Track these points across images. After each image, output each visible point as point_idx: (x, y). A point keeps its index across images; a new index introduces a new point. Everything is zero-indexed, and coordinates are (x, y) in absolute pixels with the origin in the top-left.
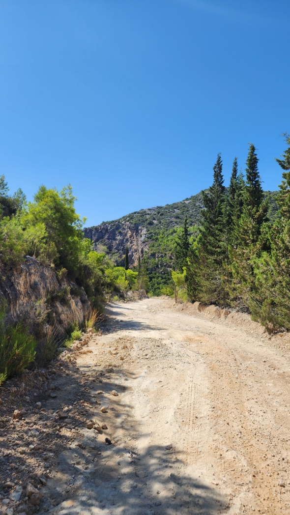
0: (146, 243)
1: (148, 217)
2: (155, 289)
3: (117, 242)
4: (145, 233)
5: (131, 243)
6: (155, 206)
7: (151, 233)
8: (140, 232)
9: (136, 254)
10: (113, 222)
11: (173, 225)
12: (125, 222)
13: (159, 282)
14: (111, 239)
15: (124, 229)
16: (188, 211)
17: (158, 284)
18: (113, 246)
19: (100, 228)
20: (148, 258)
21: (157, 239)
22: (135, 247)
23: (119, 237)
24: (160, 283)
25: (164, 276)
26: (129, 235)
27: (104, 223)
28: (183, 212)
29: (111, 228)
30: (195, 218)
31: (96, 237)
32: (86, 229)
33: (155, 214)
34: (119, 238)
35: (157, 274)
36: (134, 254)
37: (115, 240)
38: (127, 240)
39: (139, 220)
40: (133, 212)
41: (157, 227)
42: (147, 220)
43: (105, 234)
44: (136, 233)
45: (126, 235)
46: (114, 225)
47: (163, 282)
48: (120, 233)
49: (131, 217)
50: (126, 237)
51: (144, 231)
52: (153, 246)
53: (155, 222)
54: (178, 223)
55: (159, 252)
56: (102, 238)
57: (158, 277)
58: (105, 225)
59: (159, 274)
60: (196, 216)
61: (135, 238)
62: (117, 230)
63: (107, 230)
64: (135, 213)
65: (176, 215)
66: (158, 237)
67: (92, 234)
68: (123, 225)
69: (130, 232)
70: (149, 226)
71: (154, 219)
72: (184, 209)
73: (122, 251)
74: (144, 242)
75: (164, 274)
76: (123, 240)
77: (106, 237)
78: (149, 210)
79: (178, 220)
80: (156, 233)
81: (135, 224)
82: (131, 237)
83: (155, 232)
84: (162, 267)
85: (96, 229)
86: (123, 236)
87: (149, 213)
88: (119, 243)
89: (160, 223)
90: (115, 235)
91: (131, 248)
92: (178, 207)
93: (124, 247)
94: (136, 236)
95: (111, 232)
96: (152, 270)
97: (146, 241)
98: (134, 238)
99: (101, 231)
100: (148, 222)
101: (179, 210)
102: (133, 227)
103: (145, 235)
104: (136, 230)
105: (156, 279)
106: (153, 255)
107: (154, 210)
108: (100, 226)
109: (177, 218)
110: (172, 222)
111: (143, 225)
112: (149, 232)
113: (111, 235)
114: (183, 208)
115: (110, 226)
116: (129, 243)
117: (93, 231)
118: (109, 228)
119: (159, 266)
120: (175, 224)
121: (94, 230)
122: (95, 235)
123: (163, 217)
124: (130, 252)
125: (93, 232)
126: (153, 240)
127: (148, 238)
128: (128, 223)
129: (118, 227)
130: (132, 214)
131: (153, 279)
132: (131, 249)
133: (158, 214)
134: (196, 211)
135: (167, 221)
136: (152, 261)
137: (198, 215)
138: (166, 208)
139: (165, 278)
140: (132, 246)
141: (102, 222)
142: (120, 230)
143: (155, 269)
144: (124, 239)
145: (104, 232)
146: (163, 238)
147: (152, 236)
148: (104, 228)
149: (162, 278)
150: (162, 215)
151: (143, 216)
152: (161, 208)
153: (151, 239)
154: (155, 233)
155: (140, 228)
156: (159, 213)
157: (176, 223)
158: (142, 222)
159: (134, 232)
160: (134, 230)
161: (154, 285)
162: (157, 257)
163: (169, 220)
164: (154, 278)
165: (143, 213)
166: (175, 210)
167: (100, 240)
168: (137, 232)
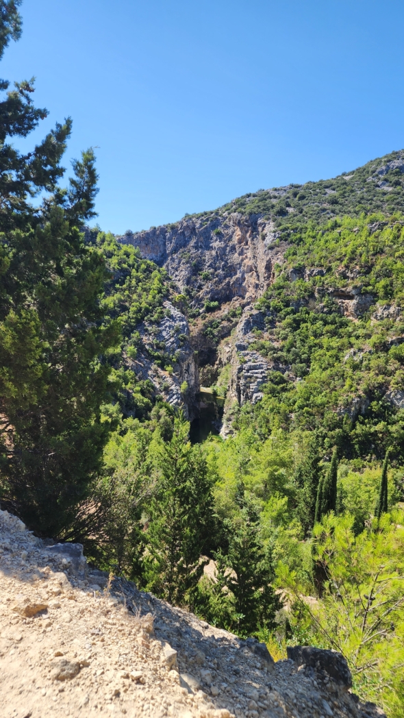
0: (279, 249)
1: (274, 201)
2: (310, 347)
3: (214, 253)
4: (273, 229)
5: (239, 254)
6: (286, 184)
7: (286, 229)
8: (260, 229)
9: (251, 276)
10: (206, 213)
11: (328, 216)
12: (229, 214)
13: (319, 331)
14: (201, 247)
15: (227, 227)
16: (352, 191)
17: (316, 336)
18: (204, 260)
19: (180, 226)
20: (287, 279)
21: (301, 239)
22: (248, 262)
23: (218, 242)
24: (322, 335)
25: (330, 318)
26: (235, 239)
27: (188, 217)
28: (345, 192)
29: (201, 225)
30: (371, 204)
31: (172, 244)
32: (155, 228)
33: (288, 198)
34: (216, 244)
35: (312, 314)
36: (246, 276)
37: (209, 248)
38: (233, 249)
39: (258, 206)
40: (244, 194)
41: (296, 218)
42: (273, 207)
43: (190, 238)
44: (252, 232)
45: (230, 238)
46: (207, 220)
47: (327, 332)
48: (219, 234)
49: (240, 203)
50: (231, 244)
51: (270, 228)
52: (295, 254)
53: (291, 210)
54: (337, 211)
55: (313, 265)
56: (185, 246)
57: (315, 319)
58: (190, 219)
59: (317, 311)
60: (372, 200)
61: (249, 242)
62: (213, 230)
63: (194, 229)
64: (249, 196)
65: (330, 198)
66: (303, 236)
67: (165, 238)
68: (225, 218)
69: (238, 232)
70: (279, 218)
71: (289, 206)
72: (345, 188)
73: (223, 270)
74: (271, 248)
75: (330, 312)
76: (224, 249)
77: (192, 243)
78: (276, 190)
79: (337, 207)
80: (297, 229)
81: (250, 214)
82: (240, 242)
83: (294, 227)
84: (323, 296)
85: (173, 228)
86: (225, 242)
87: (276, 195)
88: (217, 256)
89: (301, 212)
90: (209, 238)
91: (240, 264)
92: (332, 185)
93: (226, 262)
94: (252, 240)
95: (202, 234)
96: (298, 304)
97: (276, 246)
98: (247, 244)
99: (183, 233)
100: (277, 209)
101: (334, 190)
102: (246, 221)
103: (274, 232)
104: (252, 226)
105: (309, 324)
106: (299, 271)
107: (285, 190)
108: (181, 223)
109: (333, 204)
110: (324, 210)
111: (266, 216)
112: (281, 227)
113: (202, 239)
114: (342, 187)
115: (199, 222)
116: (236, 255)
117: (166, 232)
118: (198, 226)
119: (317, 295)
120: (332, 214)
121: (169, 230)
122: (170, 240)
123: (305, 201)
124: (238, 271)
125: (168, 235)
126: (292, 242)
127: (281, 239)
128: (236, 214)
129: (215, 223)
130: (242, 197)
131: (303, 325)
132: (241, 266)
133: (295, 197)
134: (369, 191)
135: (315, 208)
136: (296, 283)
137: (375, 198)
138: (308, 188)
139: (333, 322)
140: (242, 260)
141: (184, 216)
142: (220, 229)
143: (307, 303)
144: (227, 246)
145: (187, 233)
146: (314, 237)
147: (289, 235)
148: (188, 226)
149: (326, 323)
150: (302, 198)
151: (266, 200)
152: (298, 187)
153: (286, 240)
154: (295, 230)
155: (260, 221)
156: (295, 195)
157: (333, 212)
158: (264, 210)
159: (247, 232)
160: (249, 227)
161: (307, 337)
162: (310, 275)
163: (318, 207)
164: (306, 322)
165: (264, 197)
166: (327, 190)
167: (181, 250)
168: (255, 229)
